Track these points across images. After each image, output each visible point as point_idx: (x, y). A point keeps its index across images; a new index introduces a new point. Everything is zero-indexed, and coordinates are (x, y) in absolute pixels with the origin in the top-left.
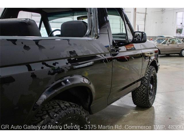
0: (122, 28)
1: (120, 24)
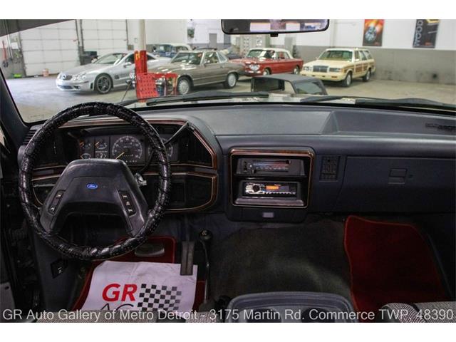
0: (81, 27)
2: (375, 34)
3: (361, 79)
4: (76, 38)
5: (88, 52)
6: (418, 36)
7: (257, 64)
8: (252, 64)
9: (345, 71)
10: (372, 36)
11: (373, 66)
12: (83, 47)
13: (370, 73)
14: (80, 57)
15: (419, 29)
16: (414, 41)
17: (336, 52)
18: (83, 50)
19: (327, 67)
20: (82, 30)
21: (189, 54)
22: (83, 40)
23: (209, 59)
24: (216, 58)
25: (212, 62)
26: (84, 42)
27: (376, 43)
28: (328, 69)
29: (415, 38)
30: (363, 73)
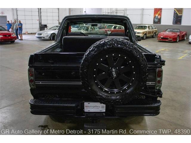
0: (41, 15)
1: (39, 16)
2: (158, 19)
3: (151, 37)
4: (38, 19)
5: (43, 25)
6: (175, 20)
7: (110, 31)
8: (108, 31)
9: (143, 34)
10: (157, 20)
11: (157, 32)
12: (41, 23)
13: (155, 35)
14: (40, 27)
15: (175, 17)
16: (173, 22)
17: (142, 26)
18: (41, 24)
19: (136, 32)
20: (41, 16)
21: (85, 27)
22: (41, 20)
23: (92, 29)
24: (95, 28)
25: (93, 30)
26: (42, 21)
27: (159, 23)
28: (137, 33)
29: (173, 21)
30: (152, 34)
